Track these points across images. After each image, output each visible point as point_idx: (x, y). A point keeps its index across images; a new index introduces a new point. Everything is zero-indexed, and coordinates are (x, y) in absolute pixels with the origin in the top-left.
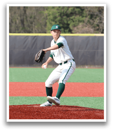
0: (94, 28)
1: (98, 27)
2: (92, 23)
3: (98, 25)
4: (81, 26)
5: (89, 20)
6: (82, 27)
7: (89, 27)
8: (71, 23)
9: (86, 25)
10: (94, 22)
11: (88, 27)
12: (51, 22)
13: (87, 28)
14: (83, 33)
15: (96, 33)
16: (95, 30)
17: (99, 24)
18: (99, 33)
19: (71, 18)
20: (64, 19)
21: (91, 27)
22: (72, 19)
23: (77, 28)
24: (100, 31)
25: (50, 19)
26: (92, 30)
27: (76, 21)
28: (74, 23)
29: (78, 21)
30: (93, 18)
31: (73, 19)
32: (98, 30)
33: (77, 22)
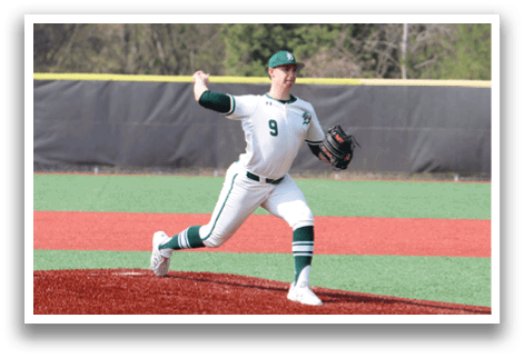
0: (362, 63)
1: (373, 61)
2: (357, 49)
3: (375, 56)
4: (324, 56)
5: (349, 38)
6: (329, 60)
7: (347, 61)
8: (295, 46)
9: (341, 54)
10: (364, 44)
11: (344, 58)
12: (237, 42)
13: (341, 62)
14: (331, 76)
15: (367, 77)
16: (364, 69)
17: (377, 51)
18: (375, 77)
19: (297, 32)
20: (277, 35)
21: (355, 59)
22: (299, 36)
23: (314, 63)
24: (380, 72)
25: (234, 33)
26: (356, 68)
27: (311, 41)
28: (305, 47)
29: (315, 40)
30: (359, 36)
31: (304, 36)
32: (374, 68)
33: (314, 44)
